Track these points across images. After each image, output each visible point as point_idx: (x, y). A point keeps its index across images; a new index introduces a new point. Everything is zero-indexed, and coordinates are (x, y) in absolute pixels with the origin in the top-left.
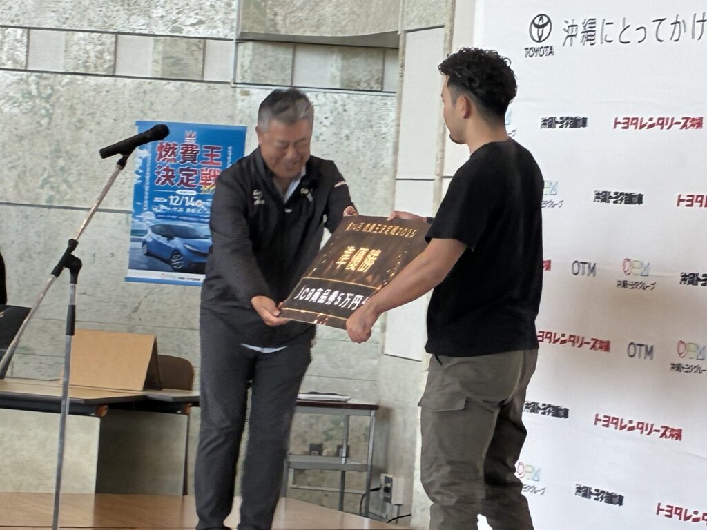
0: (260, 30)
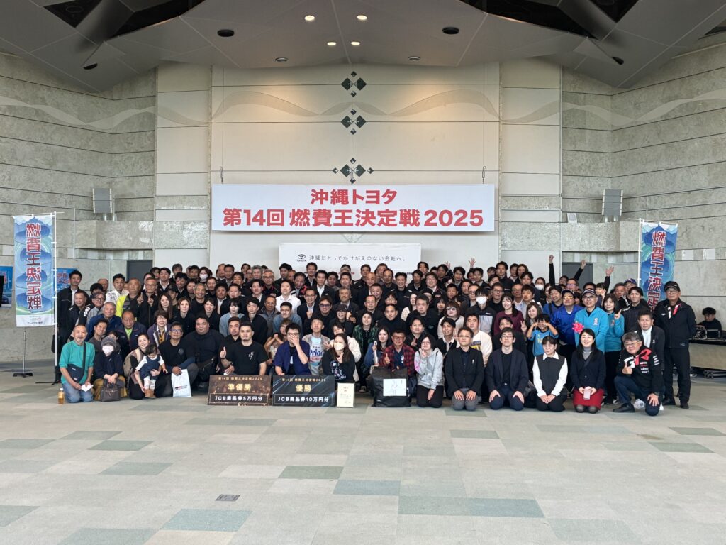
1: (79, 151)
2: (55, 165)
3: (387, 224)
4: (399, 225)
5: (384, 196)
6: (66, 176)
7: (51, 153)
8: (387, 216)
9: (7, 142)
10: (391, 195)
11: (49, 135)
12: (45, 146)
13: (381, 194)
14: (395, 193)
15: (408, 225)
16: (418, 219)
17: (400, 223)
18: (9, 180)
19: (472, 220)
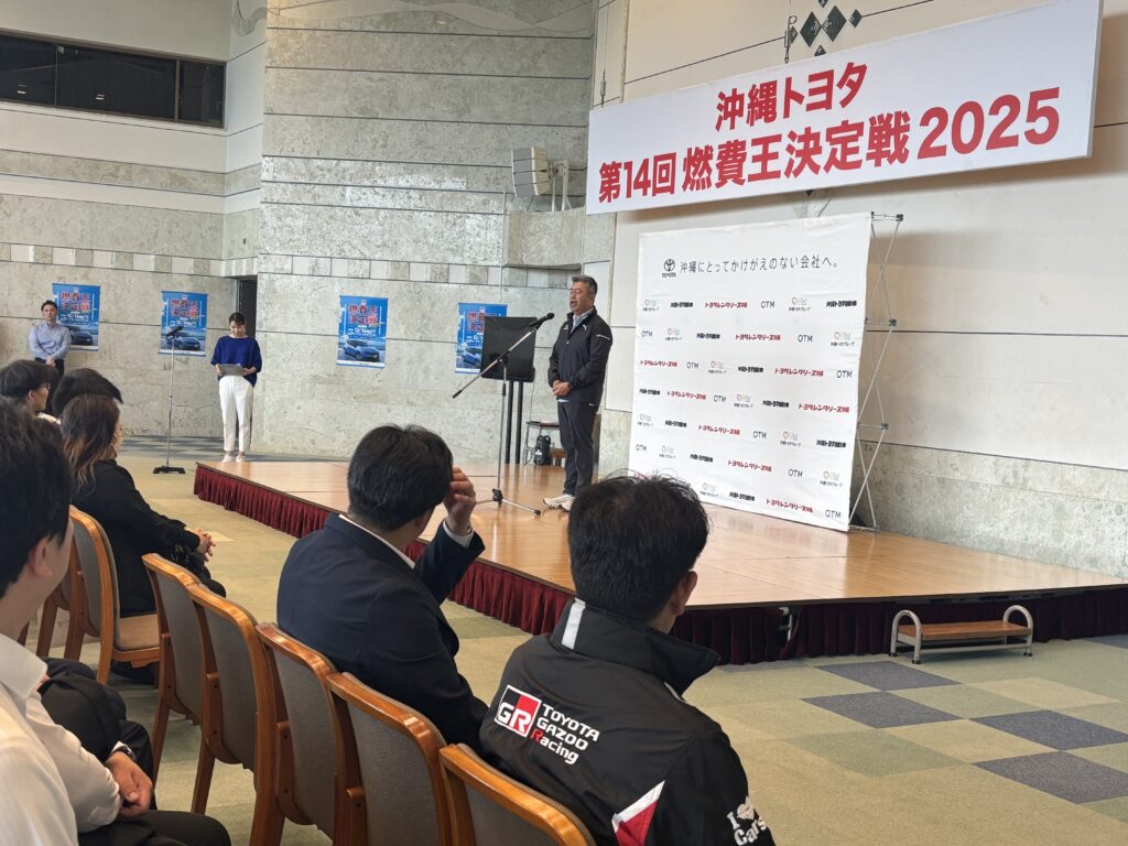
0: (515, 263)
1: (516, 81)
2: (469, 112)
3: (844, 165)
4: (865, 163)
5: (840, 85)
6: (489, 132)
7: (460, 91)
8: (844, 141)
9: (381, 80)
10: (854, 77)
11: (457, 56)
12: (450, 79)
13: (837, 79)
14: (862, 70)
15: (884, 161)
16: (906, 138)
17: (869, 157)
18: (384, 146)
19: (1030, 126)
